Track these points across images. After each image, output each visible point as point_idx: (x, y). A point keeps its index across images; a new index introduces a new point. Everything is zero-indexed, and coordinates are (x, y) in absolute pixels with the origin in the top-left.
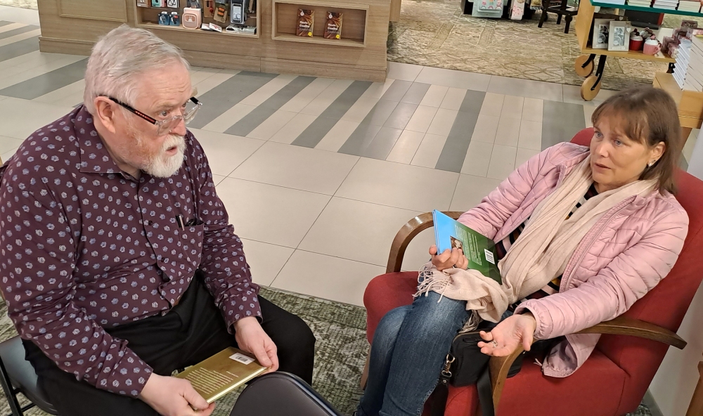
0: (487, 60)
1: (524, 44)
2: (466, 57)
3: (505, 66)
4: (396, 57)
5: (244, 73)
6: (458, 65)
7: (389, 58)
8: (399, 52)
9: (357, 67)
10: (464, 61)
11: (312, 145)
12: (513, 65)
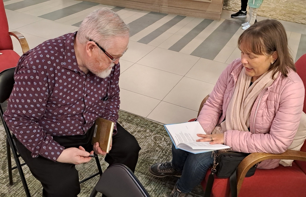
0: (275, 11)
1: (296, 4)
2: (264, 9)
3: (284, 15)
4: (228, 8)
5: (152, 13)
6: (259, 13)
7: (224, 8)
8: (230, 5)
9: (206, 12)
10: (263, 11)
11: (178, 50)
12: (288, 15)
